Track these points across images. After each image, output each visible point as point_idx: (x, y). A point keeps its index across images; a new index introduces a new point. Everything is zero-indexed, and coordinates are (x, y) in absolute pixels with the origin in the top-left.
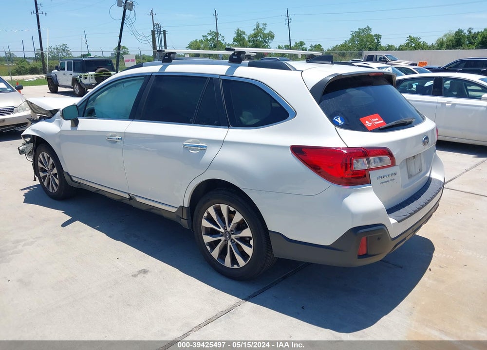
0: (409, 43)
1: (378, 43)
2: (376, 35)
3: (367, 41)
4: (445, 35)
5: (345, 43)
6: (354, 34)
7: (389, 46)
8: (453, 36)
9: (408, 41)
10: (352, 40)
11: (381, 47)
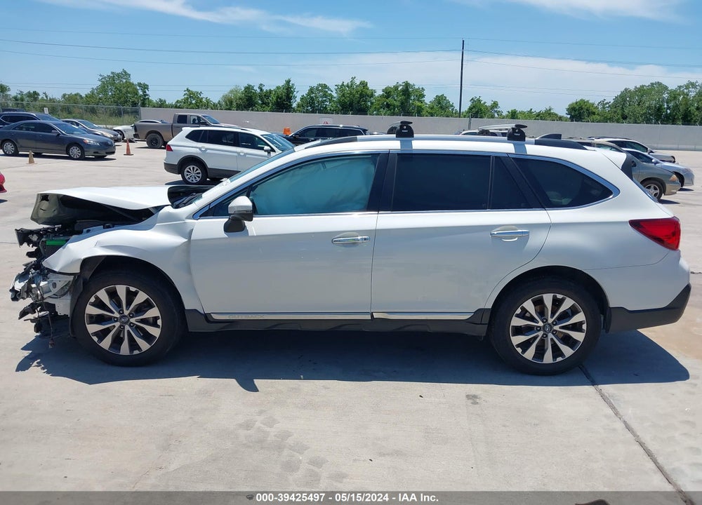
0: (187, 99)
1: (145, 95)
2: (140, 84)
3: (127, 92)
4: (231, 92)
5: (92, 92)
6: (103, 80)
7: (161, 100)
8: (243, 93)
9: (186, 96)
10: (103, 88)
11: (150, 102)
